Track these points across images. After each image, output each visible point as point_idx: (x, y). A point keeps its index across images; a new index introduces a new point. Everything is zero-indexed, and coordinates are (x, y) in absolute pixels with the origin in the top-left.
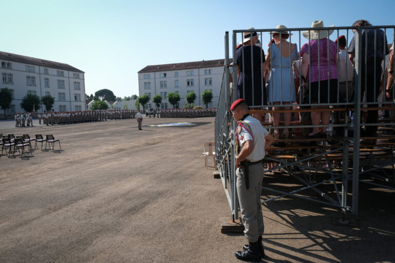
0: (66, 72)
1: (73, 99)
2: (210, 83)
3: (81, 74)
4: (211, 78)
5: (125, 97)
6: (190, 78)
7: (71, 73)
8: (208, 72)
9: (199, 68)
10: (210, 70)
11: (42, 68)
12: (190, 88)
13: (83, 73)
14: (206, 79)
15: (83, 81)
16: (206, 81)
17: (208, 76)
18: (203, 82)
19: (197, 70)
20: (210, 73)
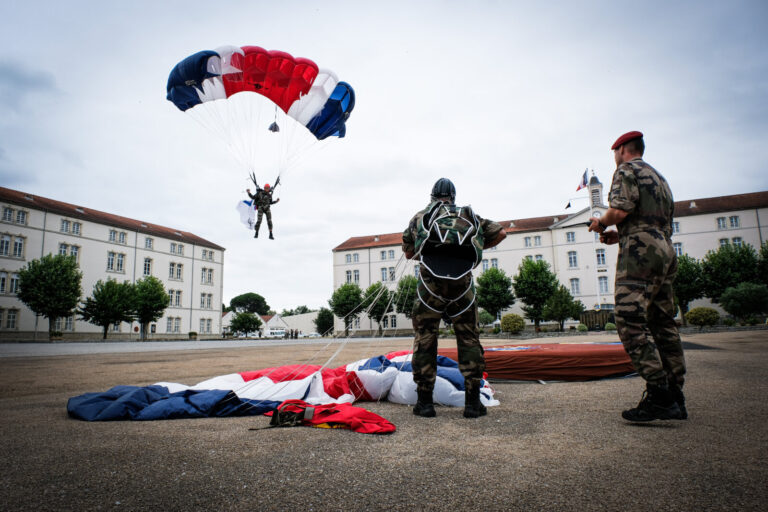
0: (188, 248)
1: (197, 304)
3: (217, 253)
4: (496, 260)
5: (285, 311)
7: (199, 250)
11: (142, 237)
13: (222, 249)
15: (220, 266)
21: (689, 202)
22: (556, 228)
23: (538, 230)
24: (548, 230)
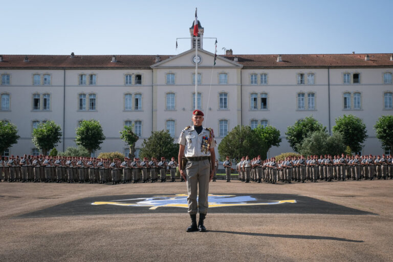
2: (93, 104)
4: (94, 95)
6: (41, 90)
8: (86, 79)
9: (64, 69)
10: (91, 76)
12: (41, 115)
14: (82, 95)
16: (81, 100)
17: (87, 90)
18: (73, 102)
19: (61, 72)
20: (91, 83)
21: (275, 56)
22: (157, 67)
23: (140, 68)
24: (150, 68)
